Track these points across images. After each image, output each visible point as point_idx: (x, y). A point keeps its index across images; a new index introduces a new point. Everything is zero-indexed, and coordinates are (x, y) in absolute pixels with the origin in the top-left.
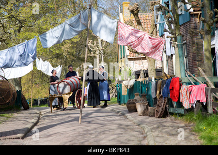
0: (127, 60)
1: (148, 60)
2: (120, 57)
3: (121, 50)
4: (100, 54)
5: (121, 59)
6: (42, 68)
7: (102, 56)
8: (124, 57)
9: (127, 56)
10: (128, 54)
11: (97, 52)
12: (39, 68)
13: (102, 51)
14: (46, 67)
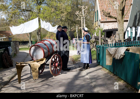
0: (99, 23)
1: (118, 22)
2: (94, 21)
3: (96, 17)
4: (83, 19)
5: (95, 22)
6: (44, 27)
7: (84, 20)
8: (97, 21)
9: (100, 20)
10: (100, 19)
11: (82, 18)
12: (42, 27)
13: (84, 17)
14: (47, 26)
